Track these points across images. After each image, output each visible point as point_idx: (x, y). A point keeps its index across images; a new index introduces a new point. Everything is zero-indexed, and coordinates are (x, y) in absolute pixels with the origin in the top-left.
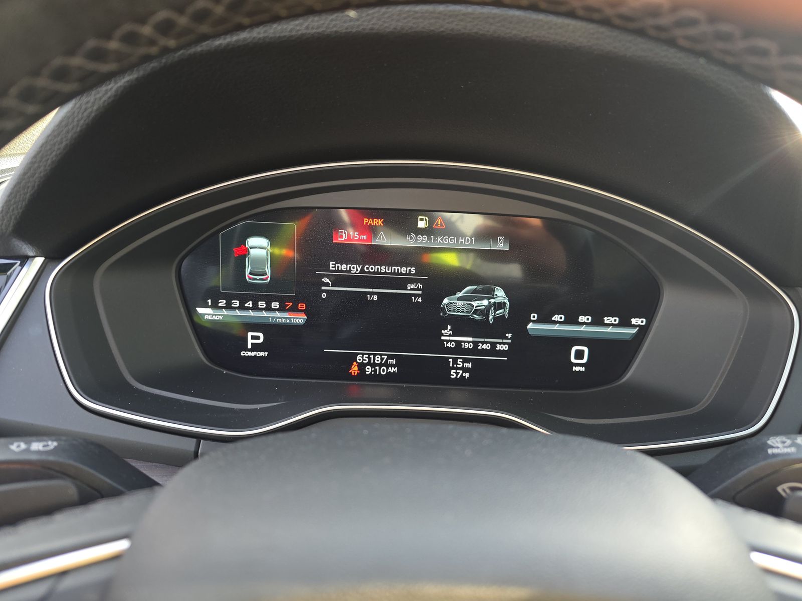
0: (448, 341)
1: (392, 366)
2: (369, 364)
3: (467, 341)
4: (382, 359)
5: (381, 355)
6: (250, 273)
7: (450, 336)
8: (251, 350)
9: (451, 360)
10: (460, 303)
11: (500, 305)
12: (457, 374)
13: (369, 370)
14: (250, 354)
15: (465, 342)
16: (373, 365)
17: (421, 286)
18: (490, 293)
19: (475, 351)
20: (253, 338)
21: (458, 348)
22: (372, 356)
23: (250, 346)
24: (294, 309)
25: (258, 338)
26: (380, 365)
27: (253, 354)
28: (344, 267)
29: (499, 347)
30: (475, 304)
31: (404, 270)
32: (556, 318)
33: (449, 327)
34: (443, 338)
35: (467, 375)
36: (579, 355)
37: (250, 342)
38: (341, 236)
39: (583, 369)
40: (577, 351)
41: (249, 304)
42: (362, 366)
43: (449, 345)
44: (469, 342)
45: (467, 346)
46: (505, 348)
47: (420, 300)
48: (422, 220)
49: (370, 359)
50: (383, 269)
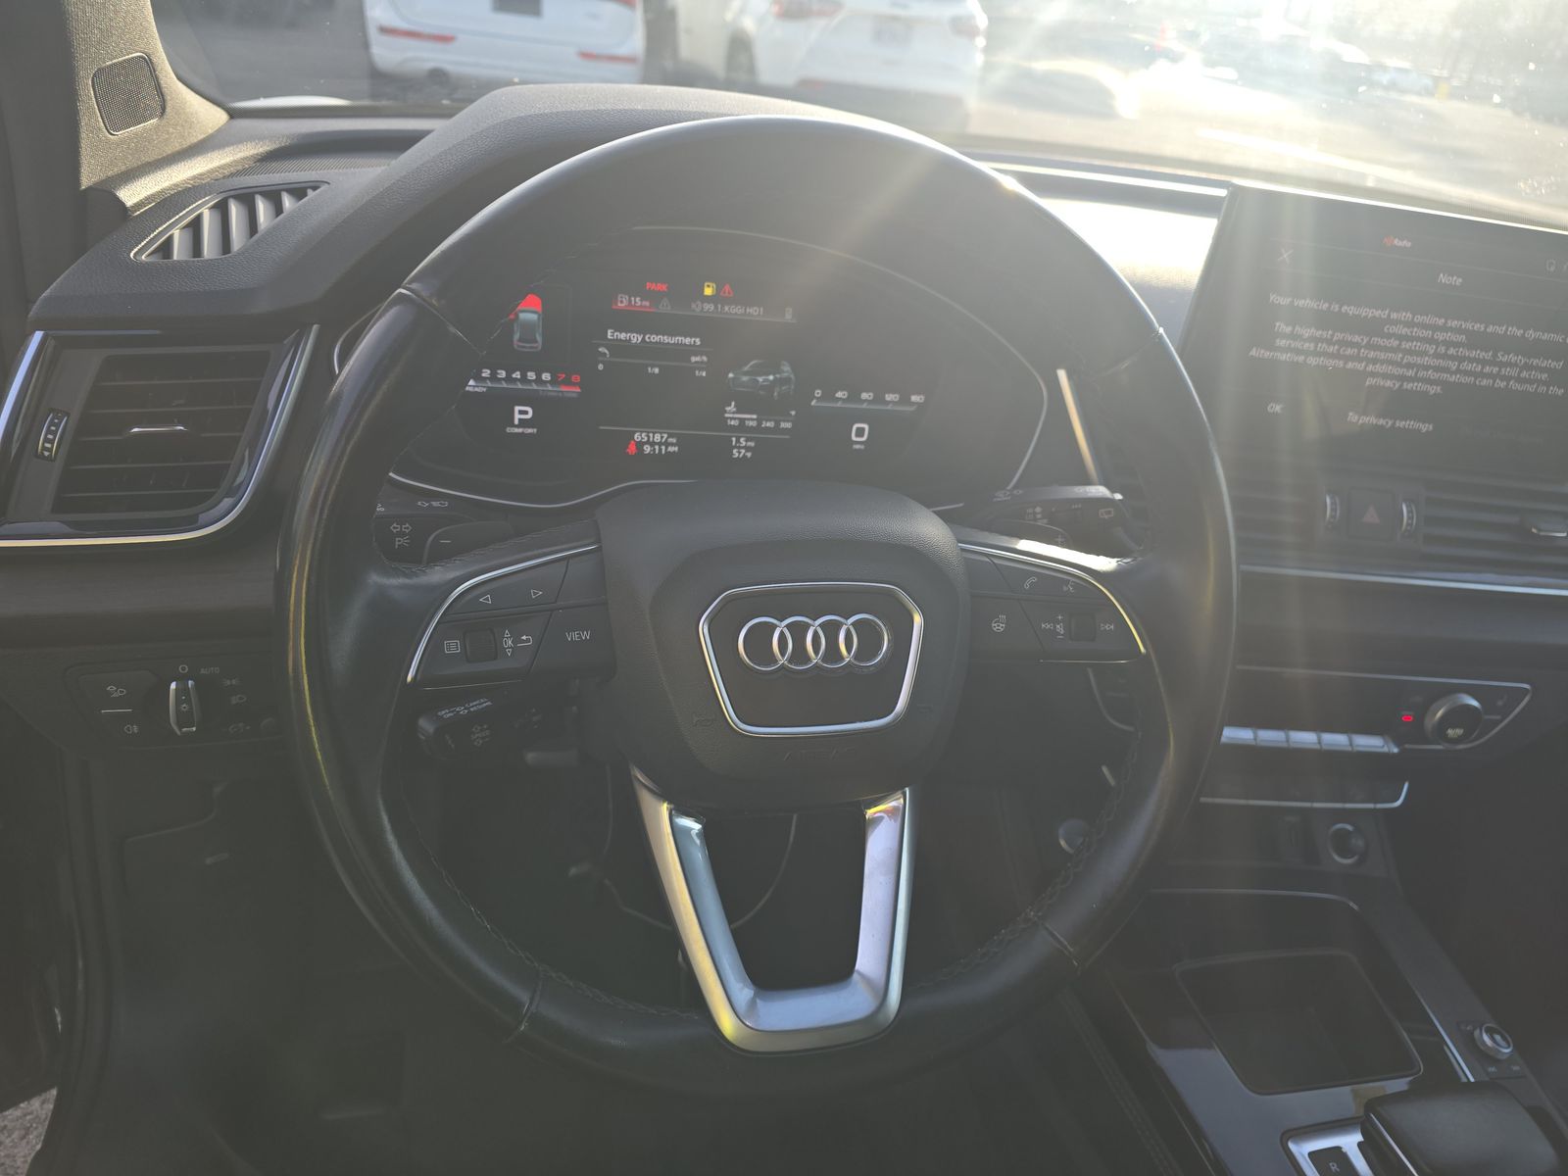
0: (731, 419)
1: (672, 444)
2: (648, 442)
3: (751, 417)
4: (662, 437)
5: (661, 433)
6: (520, 340)
7: (734, 413)
8: (517, 426)
9: (734, 439)
10: (745, 378)
11: (787, 381)
12: (740, 453)
13: (647, 449)
14: (516, 430)
15: (748, 419)
16: (652, 444)
17: (705, 359)
18: (776, 370)
19: (758, 429)
20: (521, 412)
21: (742, 427)
22: (651, 435)
23: (516, 422)
24: (568, 382)
25: (526, 413)
26: (660, 444)
27: (520, 430)
28: (623, 336)
29: (783, 425)
30: (760, 379)
31: (687, 341)
32: (839, 394)
33: (733, 403)
34: (727, 415)
35: (749, 455)
36: (860, 433)
37: (517, 416)
38: (622, 302)
39: (862, 447)
40: (858, 429)
41: (517, 375)
42: (640, 444)
43: (733, 423)
44: (752, 419)
45: (751, 423)
46: (788, 425)
47: (704, 374)
48: (708, 286)
49: (649, 437)
50: (666, 339)
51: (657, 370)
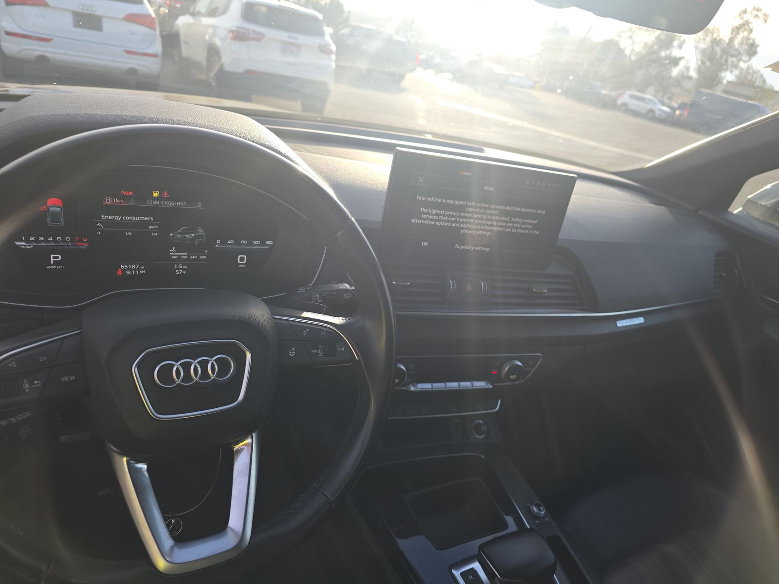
0: (173, 255)
1: (142, 269)
2: (128, 269)
3: (184, 255)
4: (136, 266)
5: (135, 264)
6: (51, 221)
7: (174, 253)
8: (53, 265)
9: (176, 265)
10: (179, 236)
11: (201, 236)
12: (179, 272)
13: (128, 272)
14: (52, 267)
15: (183, 255)
16: (131, 270)
17: (156, 227)
18: (195, 231)
19: (188, 260)
20: (54, 258)
21: (180, 259)
22: (130, 265)
23: (52, 263)
24: (80, 241)
25: (58, 258)
26: (135, 270)
27: (55, 267)
28: (110, 217)
29: (201, 257)
30: (187, 236)
31: (146, 219)
32: (230, 242)
33: (174, 248)
34: (171, 254)
35: (185, 272)
36: (242, 259)
37: (52, 260)
38: (108, 201)
39: (244, 266)
40: (240, 257)
41: (51, 239)
42: (124, 271)
43: (174, 257)
44: (185, 255)
45: (184, 257)
46: (204, 257)
47: (157, 234)
48: (155, 192)
49: (129, 267)
50: (134, 218)
51: (130, 234)
